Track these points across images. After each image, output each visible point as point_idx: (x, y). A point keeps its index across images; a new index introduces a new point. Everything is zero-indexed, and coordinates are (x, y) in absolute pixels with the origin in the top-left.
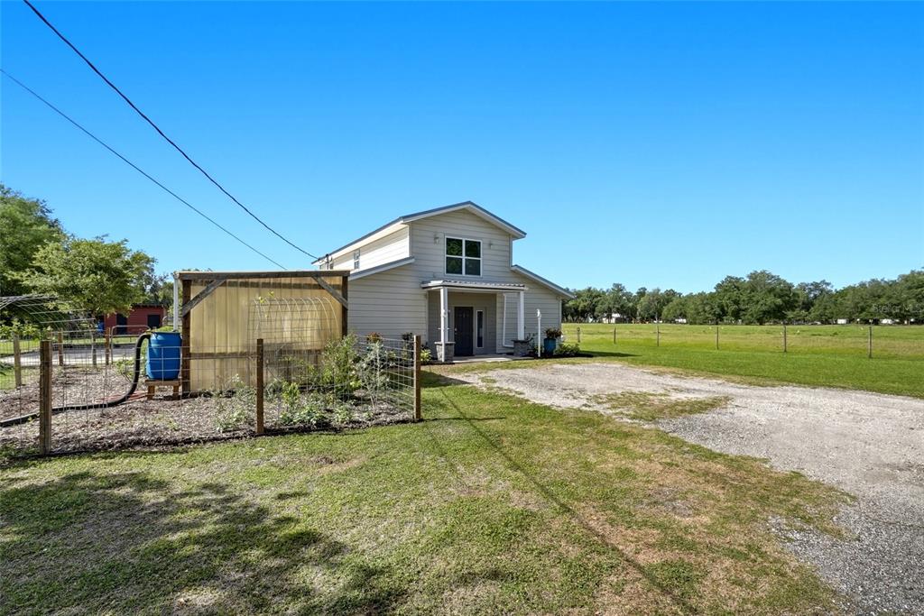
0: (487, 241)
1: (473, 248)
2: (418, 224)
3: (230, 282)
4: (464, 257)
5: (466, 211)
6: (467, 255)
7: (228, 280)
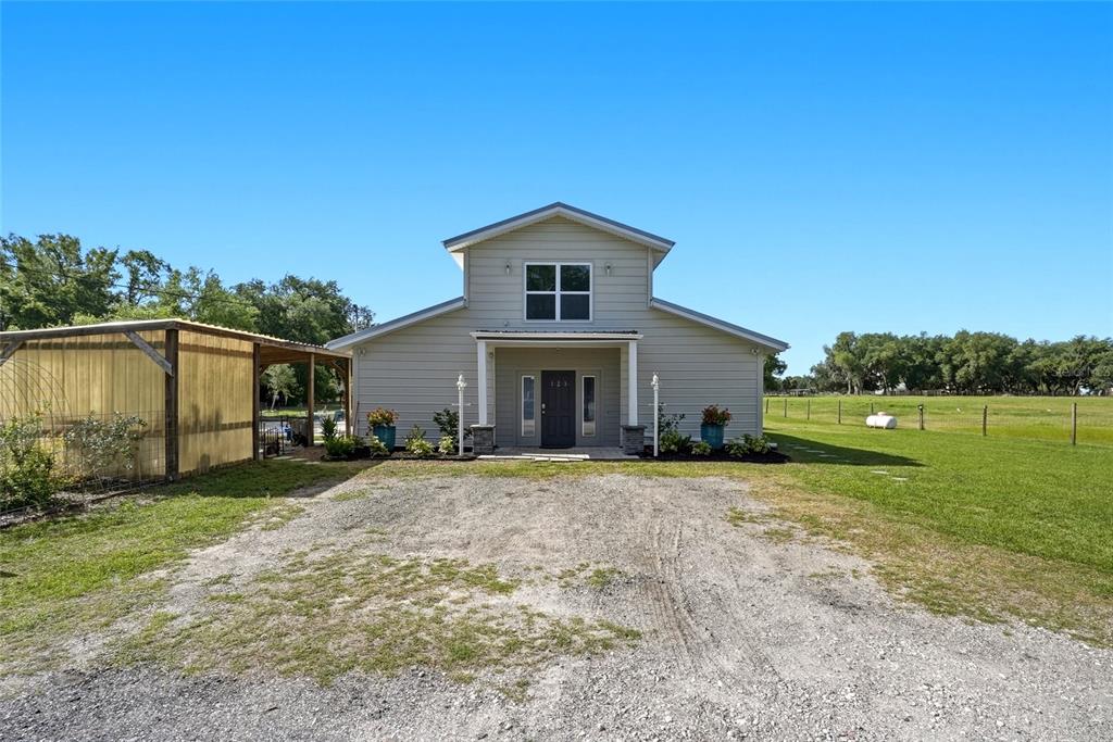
0: (601, 264)
1: (576, 278)
2: (479, 248)
3: (31, 344)
4: (558, 293)
5: (558, 219)
6: (563, 289)
7: (29, 342)
